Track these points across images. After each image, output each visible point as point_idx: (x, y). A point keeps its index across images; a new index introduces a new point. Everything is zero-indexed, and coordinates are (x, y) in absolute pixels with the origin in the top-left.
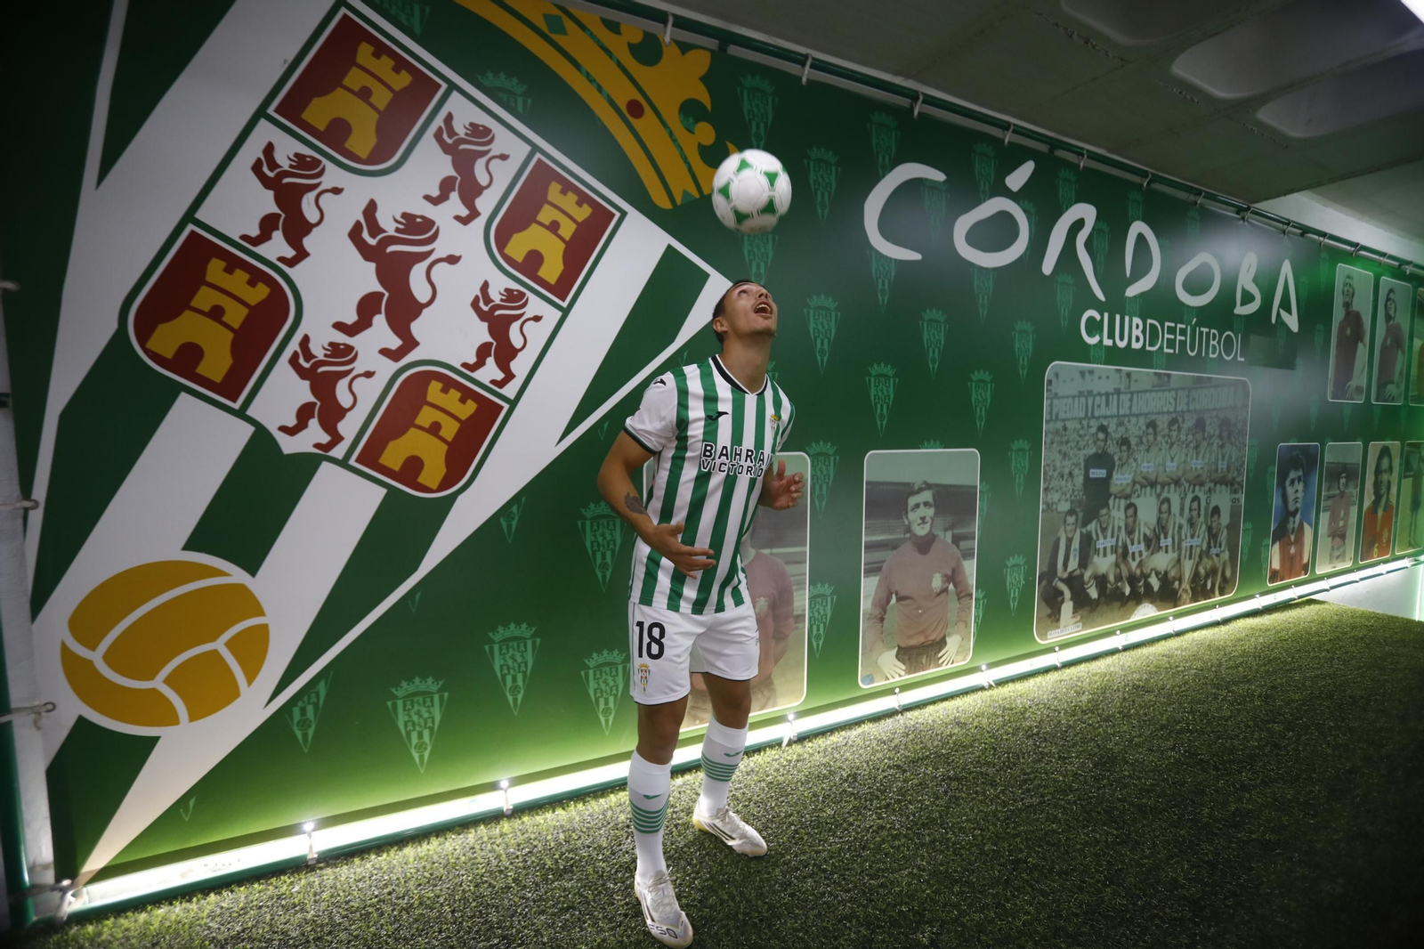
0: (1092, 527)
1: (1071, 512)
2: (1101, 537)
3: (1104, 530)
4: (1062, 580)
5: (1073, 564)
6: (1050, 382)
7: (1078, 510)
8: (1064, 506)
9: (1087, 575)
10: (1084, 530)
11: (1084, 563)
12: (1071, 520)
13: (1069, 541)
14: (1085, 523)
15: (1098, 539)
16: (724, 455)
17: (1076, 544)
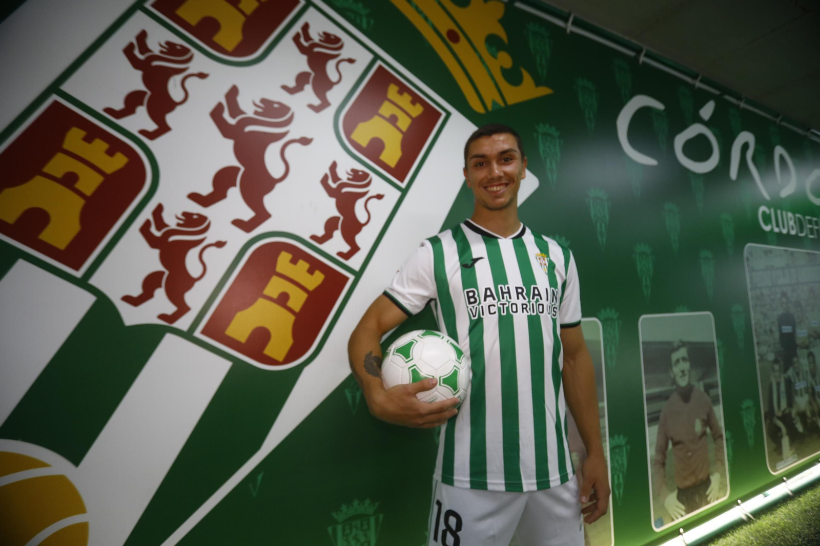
0: (790, 372)
1: (776, 361)
2: (797, 380)
3: (798, 374)
4: (779, 418)
5: (784, 404)
6: (748, 259)
7: (779, 359)
8: (771, 357)
9: (794, 412)
10: (786, 376)
11: (790, 403)
12: (777, 367)
13: (778, 384)
14: (786, 370)
15: (795, 383)
16: (489, 296)
17: (783, 387)
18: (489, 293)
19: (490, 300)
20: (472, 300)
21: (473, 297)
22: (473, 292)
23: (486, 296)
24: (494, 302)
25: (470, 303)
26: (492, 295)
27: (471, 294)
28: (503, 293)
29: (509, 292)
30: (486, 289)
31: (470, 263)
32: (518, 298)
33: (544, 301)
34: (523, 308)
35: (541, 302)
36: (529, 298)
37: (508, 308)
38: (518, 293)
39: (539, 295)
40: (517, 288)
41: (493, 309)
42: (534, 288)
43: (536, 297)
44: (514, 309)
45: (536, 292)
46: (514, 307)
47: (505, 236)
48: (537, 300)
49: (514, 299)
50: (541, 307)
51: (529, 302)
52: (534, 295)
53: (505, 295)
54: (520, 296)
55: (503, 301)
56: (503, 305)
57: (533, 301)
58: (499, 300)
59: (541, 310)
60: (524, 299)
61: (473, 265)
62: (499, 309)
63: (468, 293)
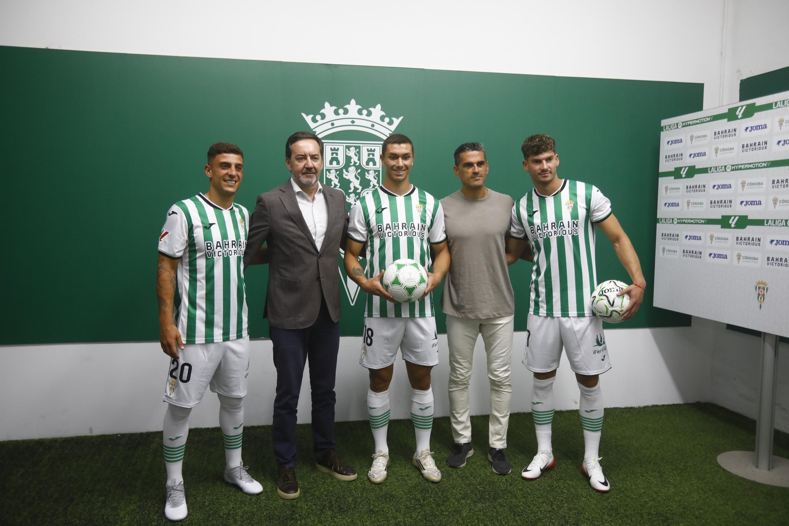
18: (388, 226)
19: (388, 230)
20: (380, 230)
21: (381, 228)
22: (381, 226)
23: (387, 228)
24: (391, 231)
25: (379, 231)
26: (390, 228)
27: (380, 227)
28: (395, 226)
29: (398, 226)
30: (387, 224)
31: (380, 210)
32: (403, 229)
33: (416, 230)
34: (405, 234)
35: (414, 230)
36: (408, 229)
37: (397, 234)
38: (403, 226)
39: (414, 227)
40: (403, 224)
41: (390, 234)
42: (412, 224)
43: (412, 228)
44: (400, 235)
45: (413, 226)
46: (400, 233)
47: (400, 195)
48: (413, 230)
49: (400, 229)
50: (414, 233)
51: (408, 230)
52: (411, 227)
53: (396, 227)
54: (404, 227)
55: (395, 231)
56: (395, 232)
57: (410, 230)
58: (393, 230)
59: (414, 235)
60: (406, 229)
61: (381, 211)
62: (393, 234)
63: (378, 226)
